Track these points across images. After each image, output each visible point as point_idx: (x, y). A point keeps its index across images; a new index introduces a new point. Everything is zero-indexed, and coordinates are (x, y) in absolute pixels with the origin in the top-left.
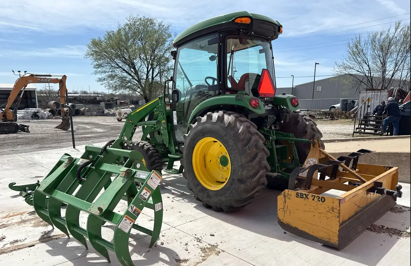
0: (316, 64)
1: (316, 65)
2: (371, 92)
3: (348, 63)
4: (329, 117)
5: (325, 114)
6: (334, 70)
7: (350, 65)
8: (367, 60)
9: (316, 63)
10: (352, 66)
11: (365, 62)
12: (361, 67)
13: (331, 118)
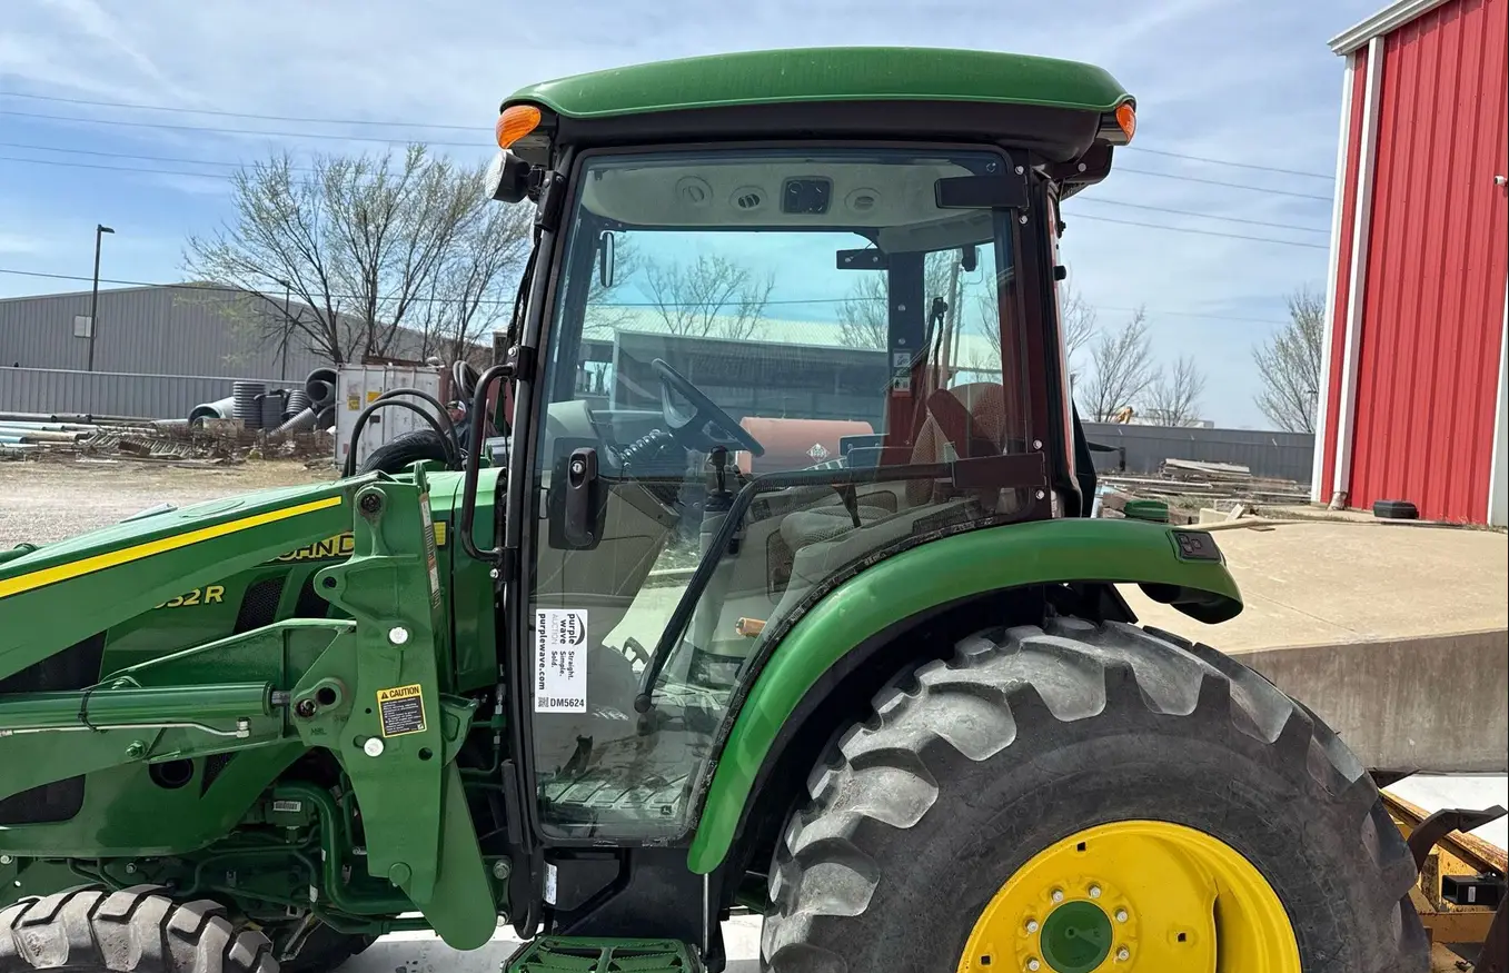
0: (101, 229)
1: (102, 233)
2: (381, 367)
3: (240, 249)
4: (210, 454)
5: (181, 437)
6: (189, 267)
7: (254, 258)
8: (315, 247)
9: (100, 226)
10: (258, 261)
11: (309, 256)
12: (291, 269)
13: (216, 455)
